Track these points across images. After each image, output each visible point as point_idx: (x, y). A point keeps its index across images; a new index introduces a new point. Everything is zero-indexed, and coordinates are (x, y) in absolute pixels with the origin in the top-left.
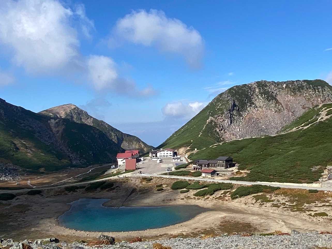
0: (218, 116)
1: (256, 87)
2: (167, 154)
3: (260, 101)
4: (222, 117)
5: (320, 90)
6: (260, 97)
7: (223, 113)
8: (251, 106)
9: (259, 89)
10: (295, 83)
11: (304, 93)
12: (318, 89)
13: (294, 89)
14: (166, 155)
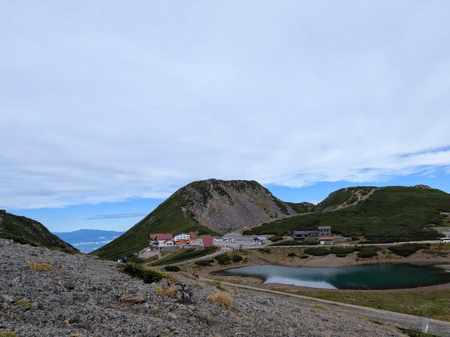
0: (189, 207)
1: (210, 183)
2: (185, 237)
3: (216, 195)
4: (193, 207)
5: (257, 188)
6: (215, 192)
7: (193, 204)
8: (211, 199)
9: (213, 185)
10: (238, 182)
11: (246, 191)
12: (256, 188)
13: (238, 187)
14: (183, 238)
